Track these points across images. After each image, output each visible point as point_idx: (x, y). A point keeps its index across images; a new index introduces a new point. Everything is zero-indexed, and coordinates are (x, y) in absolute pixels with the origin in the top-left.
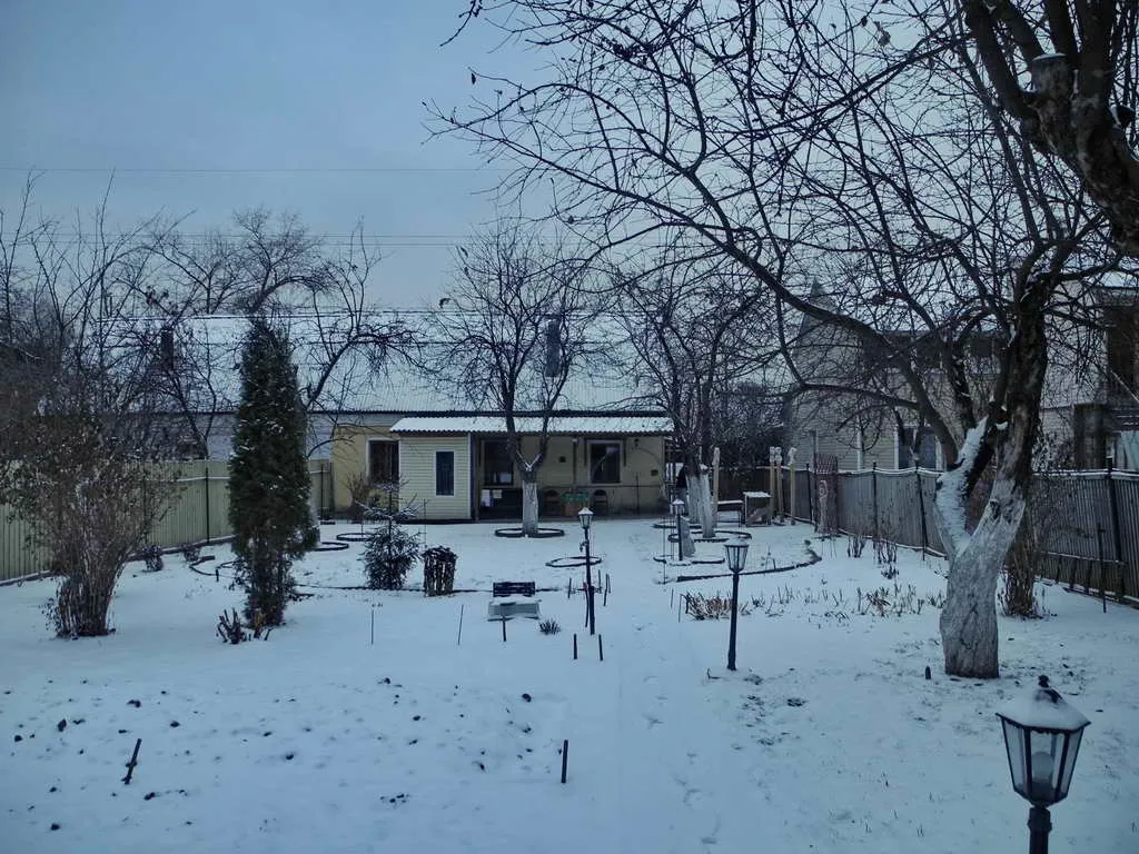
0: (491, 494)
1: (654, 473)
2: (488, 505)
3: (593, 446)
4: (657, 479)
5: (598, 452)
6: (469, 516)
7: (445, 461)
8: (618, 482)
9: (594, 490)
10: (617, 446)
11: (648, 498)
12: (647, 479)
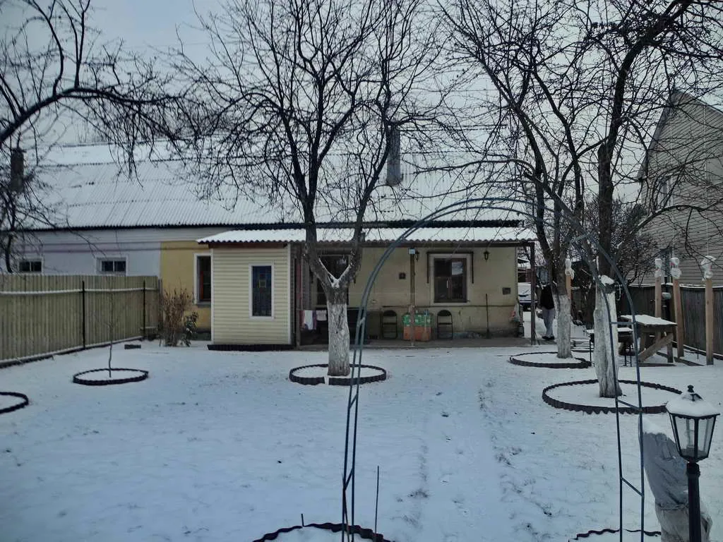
0: (314, 315)
1: (506, 291)
2: (310, 327)
3: (438, 262)
4: (509, 298)
5: (442, 268)
6: (288, 341)
7: (262, 276)
8: (465, 301)
9: (438, 310)
10: (464, 260)
11: (499, 320)
12: (498, 298)
